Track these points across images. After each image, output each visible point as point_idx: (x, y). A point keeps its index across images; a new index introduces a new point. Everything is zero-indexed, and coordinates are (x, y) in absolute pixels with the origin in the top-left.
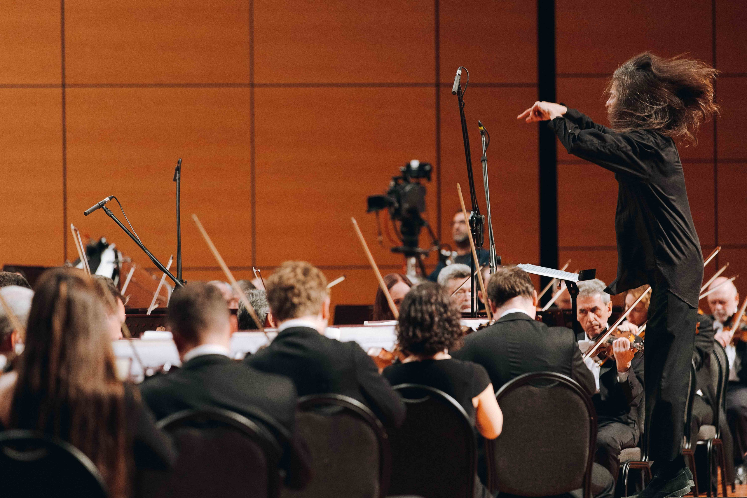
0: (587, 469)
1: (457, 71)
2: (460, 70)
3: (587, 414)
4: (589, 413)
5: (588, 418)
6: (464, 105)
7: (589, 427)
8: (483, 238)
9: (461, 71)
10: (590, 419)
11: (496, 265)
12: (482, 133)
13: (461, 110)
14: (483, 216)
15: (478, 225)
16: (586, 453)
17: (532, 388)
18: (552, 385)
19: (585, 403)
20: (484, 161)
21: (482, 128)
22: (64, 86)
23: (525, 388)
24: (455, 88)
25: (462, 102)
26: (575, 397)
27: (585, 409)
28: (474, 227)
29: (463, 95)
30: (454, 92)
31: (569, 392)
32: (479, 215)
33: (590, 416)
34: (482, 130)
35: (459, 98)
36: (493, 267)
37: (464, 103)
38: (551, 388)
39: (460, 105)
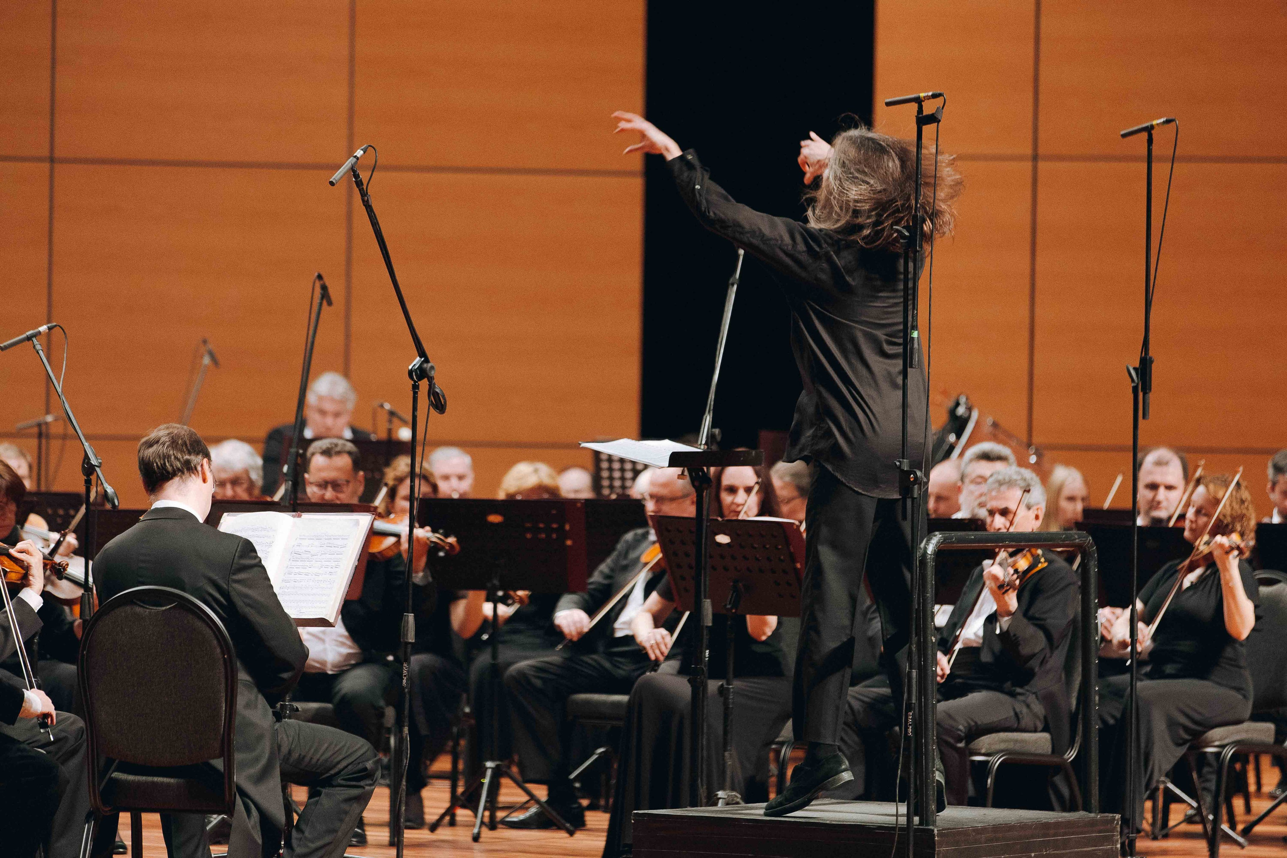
1: (359, 150)
2: (362, 150)
3: (218, 650)
5: (220, 656)
7: (222, 670)
16: (221, 707)
22: (1035, 158)
26: (199, 624)
27: (215, 642)
33: (223, 653)
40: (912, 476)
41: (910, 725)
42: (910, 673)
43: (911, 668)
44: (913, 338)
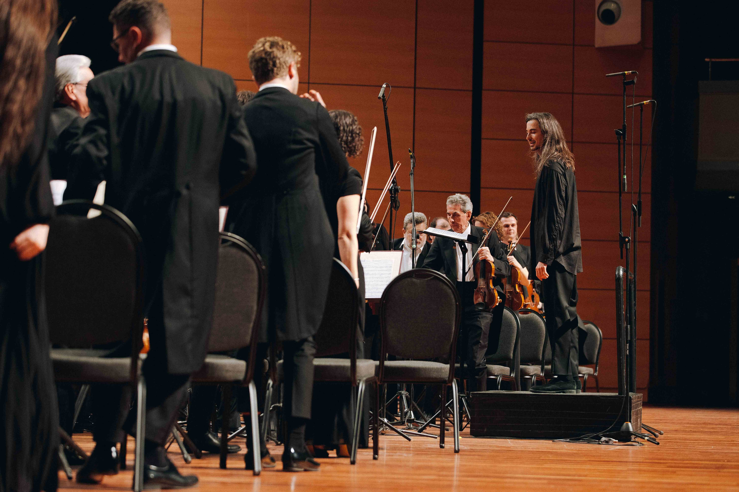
0: (453, 340)
1: (383, 85)
3: (454, 301)
4: (455, 299)
5: (454, 303)
6: (387, 108)
7: (455, 310)
8: (399, 203)
9: (385, 85)
10: (456, 304)
11: (416, 238)
12: (411, 157)
13: (385, 112)
14: (399, 187)
15: (396, 194)
16: (453, 329)
17: (414, 280)
18: (429, 278)
19: (453, 292)
20: (412, 174)
21: (411, 153)
23: (409, 279)
24: (381, 95)
25: (386, 106)
26: (445, 287)
27: (452, 296)
28: (393, 194)
29: (386, 102)
30: (380, 97)
31: (441, 283)
32: (397, 186)
33: (456, 302)
34: (411, 155)
35: (384, 103)
36: (414, 240)
37: (387, 107)
38: (427, 281)
39: (385, 108)
40: (626, 239)
41: (628, 350)
42: (627, 327)
43: (627, 324)
44: (625, 178)
